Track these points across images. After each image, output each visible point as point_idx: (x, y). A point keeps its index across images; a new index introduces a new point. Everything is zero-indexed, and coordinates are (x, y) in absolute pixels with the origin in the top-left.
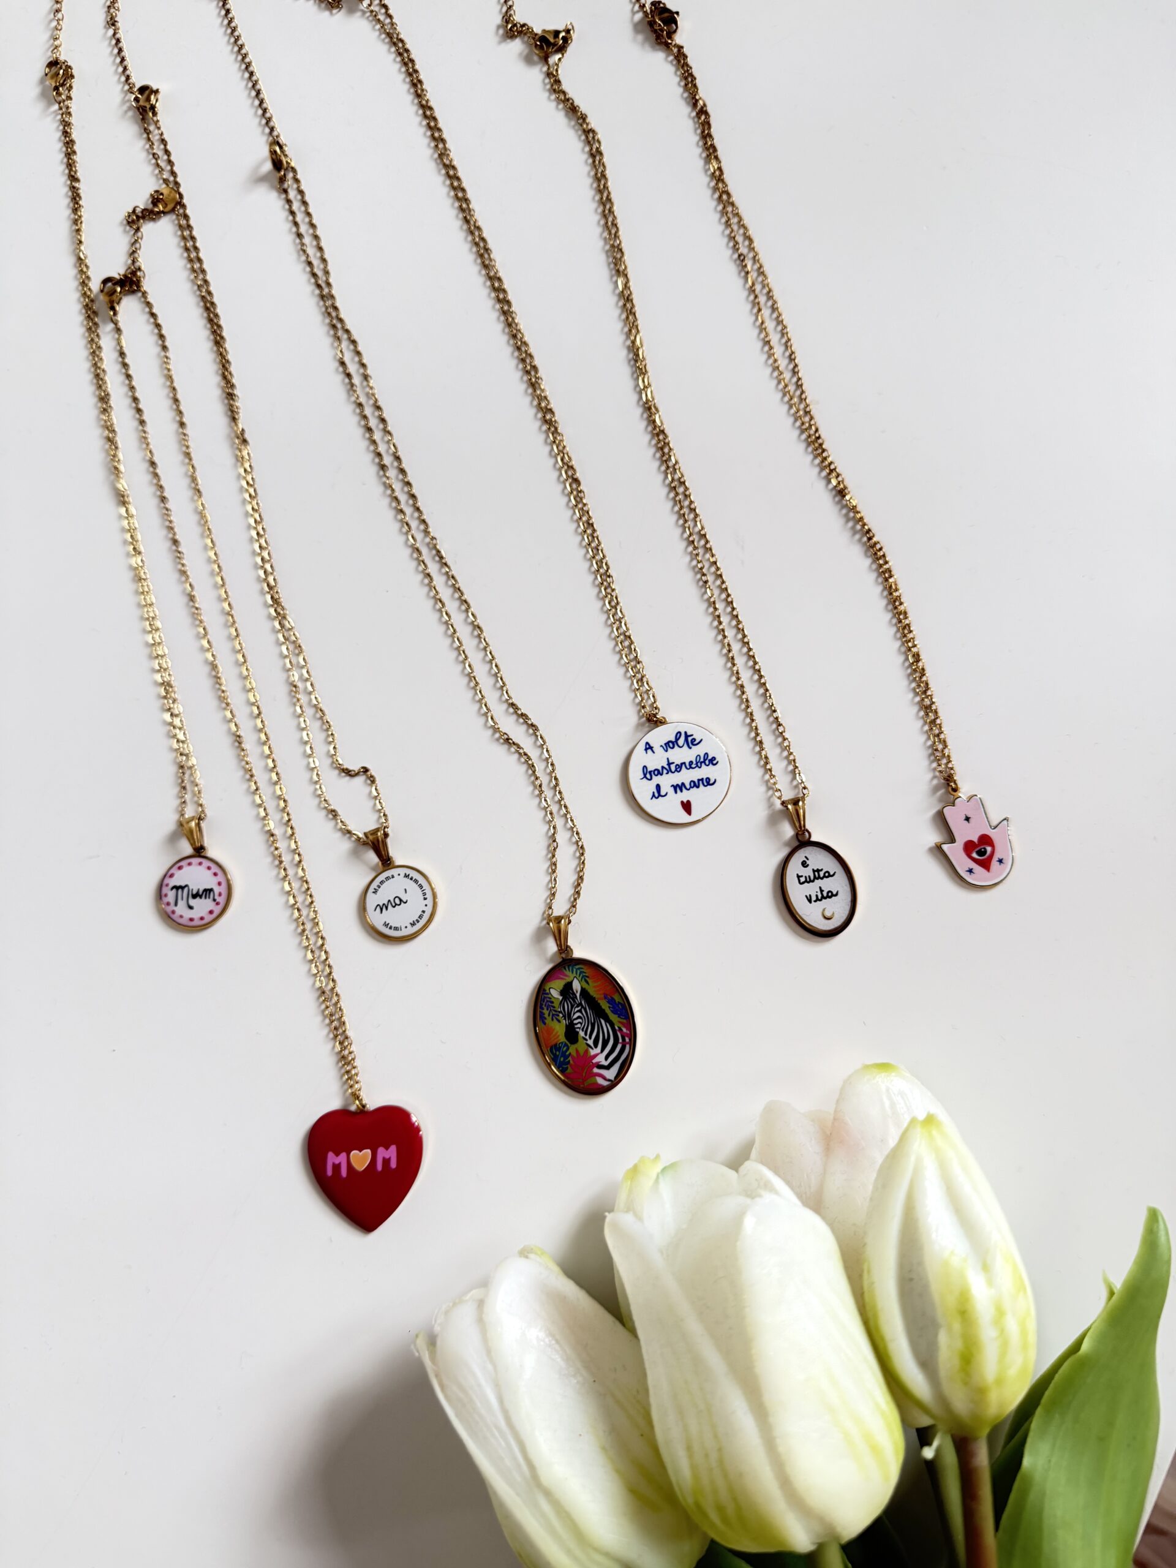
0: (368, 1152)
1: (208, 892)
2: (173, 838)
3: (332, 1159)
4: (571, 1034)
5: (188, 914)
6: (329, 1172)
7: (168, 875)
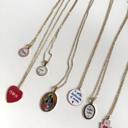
0: (15, 94)
1: (25, 53)
3: (11, 91)
4: (47, 101)
5: (21, 54)
6: (9, 92)
7: (23, 48)
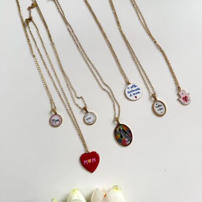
0: (90, 160)
1: (58, 120)
2: (51, 112)
5: (55, 124)
6: (85, 164)
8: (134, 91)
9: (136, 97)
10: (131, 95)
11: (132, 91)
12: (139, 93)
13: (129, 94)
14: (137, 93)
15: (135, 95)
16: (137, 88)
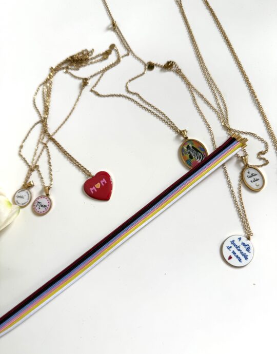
8: (239, 250)
9: (230, 258)
10: (229, 248)
11: (238, 248)
12: (240, 260)
13: (230, 245)
14: (237, 257)
15: (233, 256)
16: (247, 253)
